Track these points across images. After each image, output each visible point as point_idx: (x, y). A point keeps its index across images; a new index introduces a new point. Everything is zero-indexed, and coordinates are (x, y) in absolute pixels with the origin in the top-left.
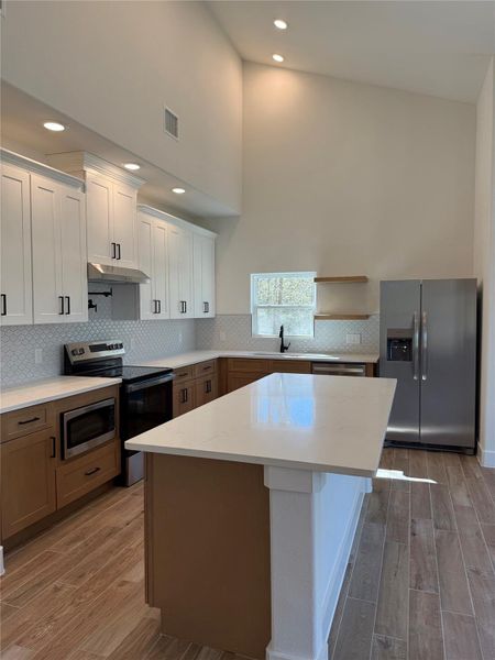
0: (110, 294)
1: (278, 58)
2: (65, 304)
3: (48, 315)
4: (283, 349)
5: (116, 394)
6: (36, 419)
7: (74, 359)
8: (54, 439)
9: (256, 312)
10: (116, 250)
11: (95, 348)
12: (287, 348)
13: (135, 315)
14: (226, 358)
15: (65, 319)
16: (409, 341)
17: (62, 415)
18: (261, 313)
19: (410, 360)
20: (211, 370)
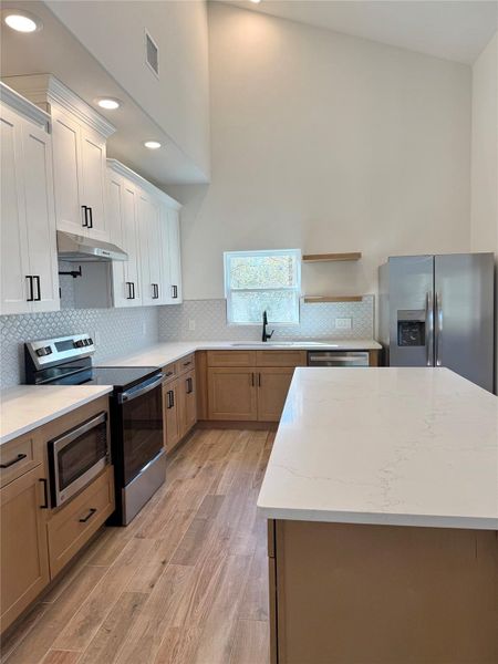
0: (79, 273)
2: (34, 287)
4: (265, 337)
5: (105, 407)
6: (21, 457)
7: (38, 361)
8: (45, 481)
9: (230, 296)
10: (88, 216)
11: (62, 346)
12: (269, 337)
13: (108, 301)
14: (206, 351)
15: (36, 307)
16: (422, 325)
17: (50, 445)
18: (235, 298)
19: (423, 344)
20: (190, 366)
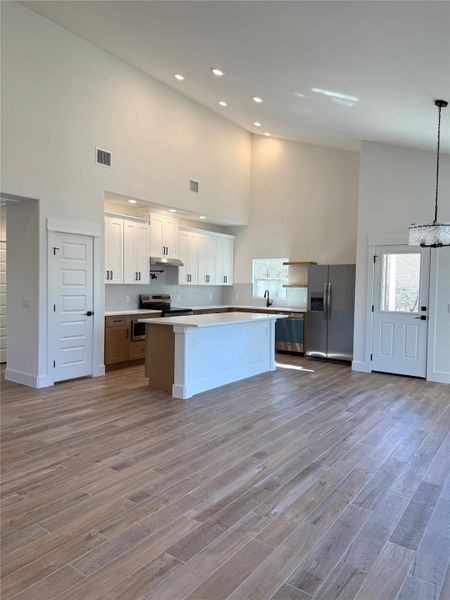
0: (163, 271)
1: (267, 134)
2: (138, 276)
3: (131, 280)
4: (269, 305)
6: (121, 321)
7: (144, 301)
10: (165, 251)
11: (155, 297)
13: (176, 282)
15: (139, 282)
17: (132, 321)
18: (258, 283)
19: (322, 310)
